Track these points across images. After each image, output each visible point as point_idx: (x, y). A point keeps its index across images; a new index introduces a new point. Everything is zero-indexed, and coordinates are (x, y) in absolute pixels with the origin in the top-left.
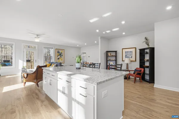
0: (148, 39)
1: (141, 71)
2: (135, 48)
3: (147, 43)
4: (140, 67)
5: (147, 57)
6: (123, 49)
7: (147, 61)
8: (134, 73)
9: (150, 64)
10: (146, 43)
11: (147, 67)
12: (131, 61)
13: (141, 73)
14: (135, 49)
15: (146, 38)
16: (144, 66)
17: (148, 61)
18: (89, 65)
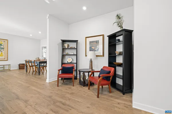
0: (121, 17)
1: (109, 72)
2: (103, 35)
3: (120, 25)
4: (109, 66)
5: (120, 48)
6: (86, 37)
7: (120, 54)
8: (99, 77)
9: (125, 59)
10: (118, 24)
11: (120, 65)
12: (97, 56)
13: (110, 77)
14: (102, 37)
15: (117, 15)
16: (115, 63)
17: (122, 55)
18: (38, 63)
